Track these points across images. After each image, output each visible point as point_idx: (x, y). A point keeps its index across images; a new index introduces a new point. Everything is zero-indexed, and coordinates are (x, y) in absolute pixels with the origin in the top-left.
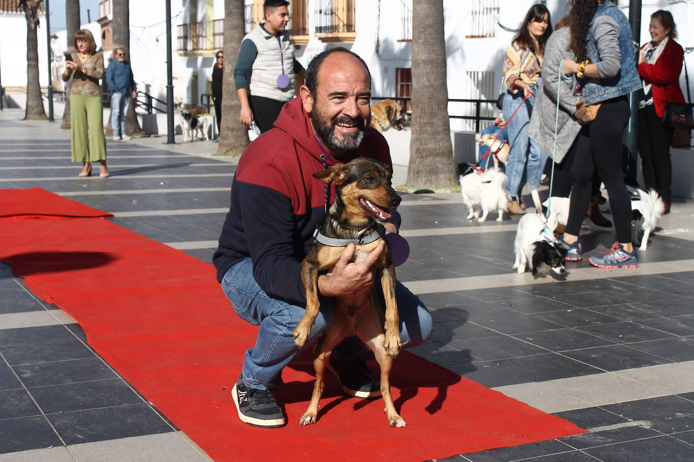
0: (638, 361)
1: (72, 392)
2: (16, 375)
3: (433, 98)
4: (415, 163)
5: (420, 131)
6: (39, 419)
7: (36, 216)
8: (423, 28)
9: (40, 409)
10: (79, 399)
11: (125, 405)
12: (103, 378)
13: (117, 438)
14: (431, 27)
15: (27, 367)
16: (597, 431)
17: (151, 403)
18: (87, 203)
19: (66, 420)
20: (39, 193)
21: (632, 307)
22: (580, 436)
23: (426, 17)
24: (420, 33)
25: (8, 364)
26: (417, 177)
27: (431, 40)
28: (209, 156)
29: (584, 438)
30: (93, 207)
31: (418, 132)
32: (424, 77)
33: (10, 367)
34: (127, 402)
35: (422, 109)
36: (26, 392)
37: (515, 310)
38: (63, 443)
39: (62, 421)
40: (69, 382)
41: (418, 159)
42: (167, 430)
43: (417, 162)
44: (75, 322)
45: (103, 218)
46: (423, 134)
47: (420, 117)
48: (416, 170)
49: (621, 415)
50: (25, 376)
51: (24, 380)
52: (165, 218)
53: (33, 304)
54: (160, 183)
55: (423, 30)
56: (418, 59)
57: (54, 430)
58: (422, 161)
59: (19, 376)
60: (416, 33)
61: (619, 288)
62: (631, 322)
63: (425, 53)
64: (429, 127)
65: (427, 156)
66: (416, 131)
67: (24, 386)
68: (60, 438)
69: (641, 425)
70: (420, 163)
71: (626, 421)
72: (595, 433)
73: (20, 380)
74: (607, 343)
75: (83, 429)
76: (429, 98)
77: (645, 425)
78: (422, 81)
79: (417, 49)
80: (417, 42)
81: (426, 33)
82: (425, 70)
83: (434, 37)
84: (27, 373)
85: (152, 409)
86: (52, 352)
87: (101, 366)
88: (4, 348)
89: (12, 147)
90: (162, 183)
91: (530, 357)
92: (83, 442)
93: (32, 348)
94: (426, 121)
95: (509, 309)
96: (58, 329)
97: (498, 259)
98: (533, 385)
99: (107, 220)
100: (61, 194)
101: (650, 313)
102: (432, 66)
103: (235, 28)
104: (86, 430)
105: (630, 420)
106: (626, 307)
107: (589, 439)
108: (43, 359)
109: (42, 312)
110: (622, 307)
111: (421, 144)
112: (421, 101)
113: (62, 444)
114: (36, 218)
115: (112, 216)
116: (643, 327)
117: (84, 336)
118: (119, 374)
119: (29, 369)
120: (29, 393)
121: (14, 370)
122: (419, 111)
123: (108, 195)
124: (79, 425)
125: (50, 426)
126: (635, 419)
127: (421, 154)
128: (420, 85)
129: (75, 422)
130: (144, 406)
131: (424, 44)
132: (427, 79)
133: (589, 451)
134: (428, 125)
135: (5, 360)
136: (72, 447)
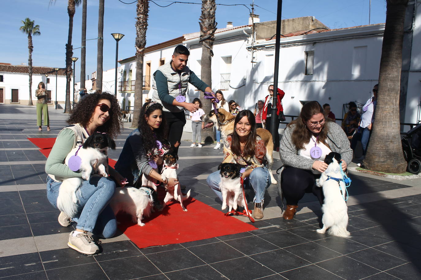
28: (128, 128)
29: (257, 231)
49: (269, 223)
69: (276, 227)
72: (261, 229)
89: (59, 123)
103: (139, 84)
105: (272, 225)
107: (259, 232)
126: (274, 225)
132: (205, 104)
133: (259, 236)
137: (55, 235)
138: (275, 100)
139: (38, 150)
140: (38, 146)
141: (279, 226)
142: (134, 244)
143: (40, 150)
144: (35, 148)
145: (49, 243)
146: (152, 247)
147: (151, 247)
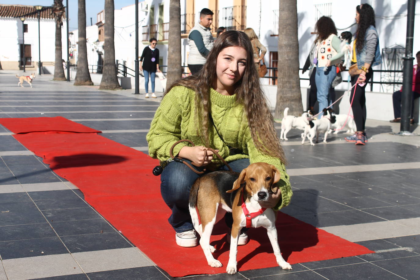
0: (407, 215)
1: (75, 225)
2: (43, 215)
3: (291, 67)
4: (279, 105)
5: (282, 86)
6: (56, 239)
7: (58, 132)
8: (285, 25)
9: (57, 234)
10: (79, 229)
11: (105, 233)
12: (93, 218)
13: (100, 250)
14: (290, 25)
15: (50, 212)
16: (380, 252)
17: (120, 232)
18: (88, 125)
19: (71, 240)
20: (60, 119)
21: (404, 186)
22: (370, 255)
23: (287, 20)
24: (283, 28)
25: (39, 210)
26: (281, 114)
27: (290, 33)
29: (372, 256)
30: (91, 127)
31: (282, 87)
32: (285, 54)
33: (40, 211)
34: (106, 231)
35: (284, 73)
36: (49, 224)
37: (335, 186)
38: (69, 251)
39: (69, 240)
40: (74, 220)
41: (281, 103)
42: (129, 246)
43: (281, 105)
44: (78, 188)
45: (96, 133)
46: (284, 88)
47: (283, 78)
48: (280, 109)
49: (395, 244)
50: (48, 216)
51: (48, 218)
52: (132, 134)
53: (54, 178)
54: (130, 115)
55: (285, 27)
56: (282, 44)
57: (64, 245)
58: (284, 104)
59: (45, 216)
60: (281, 28)
61: (398, 176)
62: (404, 194)
63: (286, 40)
64: (288, 84)
65: (286, 101)
66: (280, 86)
67: (48, 221)
68: (68, 249)
69: (407, 250)
70: (282, 105)
71: (397, 247)
72: (379, 253)
73: (45, 218)
74: (389, 205)
75: (81, 245)
76: (288, 67)
77: (410, 249)
78: (284, 57)
79: (281, 38)
80: (281, 34)
81: (287, 28)
82: (286, 51)
83: (292, 31)
84: (50, 214)
85: (121, 235)
86: (64, 204)
87: (92, 212)
88: (37, 201)
89: (45, 95)
90: (131, 115)
91: (343, 212)
92: (81, 251)
93: (53, 202)
94: (286, 80)
95: (331, 185)
96: (69, 192)
97: (327, 159)
98: (344, 227)
99: (98, 135)
100: (73, 120)
101: (415, 189)
102: (290, 48)
104: (82, 245)
105: (400, 247)
106: (401, 185)
107: (375, 256)
108: (59, 207)
109: (60, 182)
110: (399, 186)
111: (283, 94)
112: (283, 69)
113: (68, 253)
114: (57, 133)
115: (101, 132)
116: (411, 197)
117: (83, 196)
118: (102, 216)
119: (51, 213)
120: (50, 225)
121: (43, 213)
122: (282, 75)
123: (100, 122)
124: (78, 243)
125: (62, 242)
126: (403, 247)
127: (283, 99)
128: (283, 59)
129: (76, 241)
130: (116, 233)
131: (285, 35)
132: (287, 56)
133: (375, 263)
134: (287, 83)
135: (38, 208)
136: (74, 254)
137: (35, 257)
138: (409, 42)
139: (10, 136)
140: (11, 130)
141: (411, 248)
142: (163, 271)
143: (14, 135)
144: (6, 132)
145: (27, 269)
146: (193, 276)
147: (190, 276)
